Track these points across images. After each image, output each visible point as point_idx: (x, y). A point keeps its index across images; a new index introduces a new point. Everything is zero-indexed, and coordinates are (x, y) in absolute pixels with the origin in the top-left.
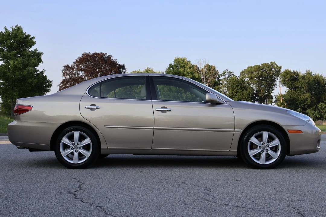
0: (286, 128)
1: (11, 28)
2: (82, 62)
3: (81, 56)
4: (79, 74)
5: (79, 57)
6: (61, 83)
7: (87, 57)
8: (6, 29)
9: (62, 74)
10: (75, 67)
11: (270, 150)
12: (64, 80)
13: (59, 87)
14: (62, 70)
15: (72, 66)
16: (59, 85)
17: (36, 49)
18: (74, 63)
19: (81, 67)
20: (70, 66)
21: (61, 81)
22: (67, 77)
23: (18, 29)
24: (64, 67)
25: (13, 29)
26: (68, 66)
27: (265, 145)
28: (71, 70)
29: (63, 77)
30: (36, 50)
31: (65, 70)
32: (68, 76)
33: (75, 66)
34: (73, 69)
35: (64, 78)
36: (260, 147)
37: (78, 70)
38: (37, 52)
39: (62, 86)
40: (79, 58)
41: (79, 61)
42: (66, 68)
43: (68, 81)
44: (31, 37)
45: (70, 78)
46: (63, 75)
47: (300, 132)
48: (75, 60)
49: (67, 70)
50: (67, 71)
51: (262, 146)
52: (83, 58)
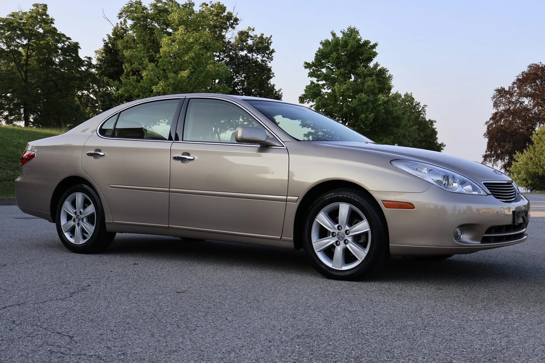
0: (378, 197)
1: (341, 32)
2: (527, 81)
3: (526, 69)
4: (524, 102)
5: (523, 72)
6: (490, 119)
7: (538, 71)
8: (334, 35)
9: (492, 103)
10: (516, 91)
11: (351, 243)
12: (496, 114)
13: (486, 126)
14: (492, 96)
15: (509, 89)
16: (486, 123)
17: (377, 63)
18: (514, 83)
19: (526, 89)
20: (507, 89)
21: (491, 116)
22: (502, 108)
23: (352, 33)
24: (495, 92)
25: (344, 33)
26: (503, 89)
27: (343, 231)
28: (508, 96)
29: (494, 109)
30: (377, 65)
31: (498, 96)
32: (504, 107)
33: (516, 89)
34: (511, 95)
35: (495, 111)
36: (333, 235)
37: (521, 95)
38: (379, 68)
39: (492, 124)
40: (522, 74)
41: (523, 78)
42: (500, 93)
43: (502, 116)
44: (371, 44)
45: (505, 111)
46: (494, 106)
47: (409, 206)
48: (516, 78)
49: (502, 96)
50: (501, 98)
51: (337, 231)
52: (530, 74)
